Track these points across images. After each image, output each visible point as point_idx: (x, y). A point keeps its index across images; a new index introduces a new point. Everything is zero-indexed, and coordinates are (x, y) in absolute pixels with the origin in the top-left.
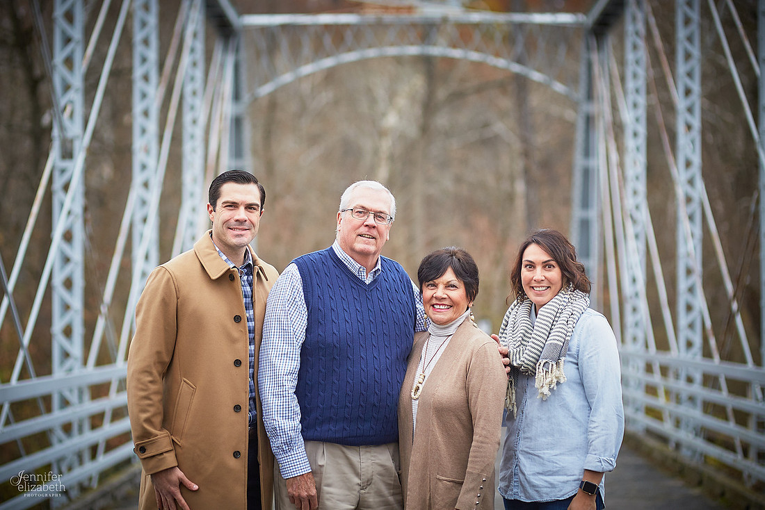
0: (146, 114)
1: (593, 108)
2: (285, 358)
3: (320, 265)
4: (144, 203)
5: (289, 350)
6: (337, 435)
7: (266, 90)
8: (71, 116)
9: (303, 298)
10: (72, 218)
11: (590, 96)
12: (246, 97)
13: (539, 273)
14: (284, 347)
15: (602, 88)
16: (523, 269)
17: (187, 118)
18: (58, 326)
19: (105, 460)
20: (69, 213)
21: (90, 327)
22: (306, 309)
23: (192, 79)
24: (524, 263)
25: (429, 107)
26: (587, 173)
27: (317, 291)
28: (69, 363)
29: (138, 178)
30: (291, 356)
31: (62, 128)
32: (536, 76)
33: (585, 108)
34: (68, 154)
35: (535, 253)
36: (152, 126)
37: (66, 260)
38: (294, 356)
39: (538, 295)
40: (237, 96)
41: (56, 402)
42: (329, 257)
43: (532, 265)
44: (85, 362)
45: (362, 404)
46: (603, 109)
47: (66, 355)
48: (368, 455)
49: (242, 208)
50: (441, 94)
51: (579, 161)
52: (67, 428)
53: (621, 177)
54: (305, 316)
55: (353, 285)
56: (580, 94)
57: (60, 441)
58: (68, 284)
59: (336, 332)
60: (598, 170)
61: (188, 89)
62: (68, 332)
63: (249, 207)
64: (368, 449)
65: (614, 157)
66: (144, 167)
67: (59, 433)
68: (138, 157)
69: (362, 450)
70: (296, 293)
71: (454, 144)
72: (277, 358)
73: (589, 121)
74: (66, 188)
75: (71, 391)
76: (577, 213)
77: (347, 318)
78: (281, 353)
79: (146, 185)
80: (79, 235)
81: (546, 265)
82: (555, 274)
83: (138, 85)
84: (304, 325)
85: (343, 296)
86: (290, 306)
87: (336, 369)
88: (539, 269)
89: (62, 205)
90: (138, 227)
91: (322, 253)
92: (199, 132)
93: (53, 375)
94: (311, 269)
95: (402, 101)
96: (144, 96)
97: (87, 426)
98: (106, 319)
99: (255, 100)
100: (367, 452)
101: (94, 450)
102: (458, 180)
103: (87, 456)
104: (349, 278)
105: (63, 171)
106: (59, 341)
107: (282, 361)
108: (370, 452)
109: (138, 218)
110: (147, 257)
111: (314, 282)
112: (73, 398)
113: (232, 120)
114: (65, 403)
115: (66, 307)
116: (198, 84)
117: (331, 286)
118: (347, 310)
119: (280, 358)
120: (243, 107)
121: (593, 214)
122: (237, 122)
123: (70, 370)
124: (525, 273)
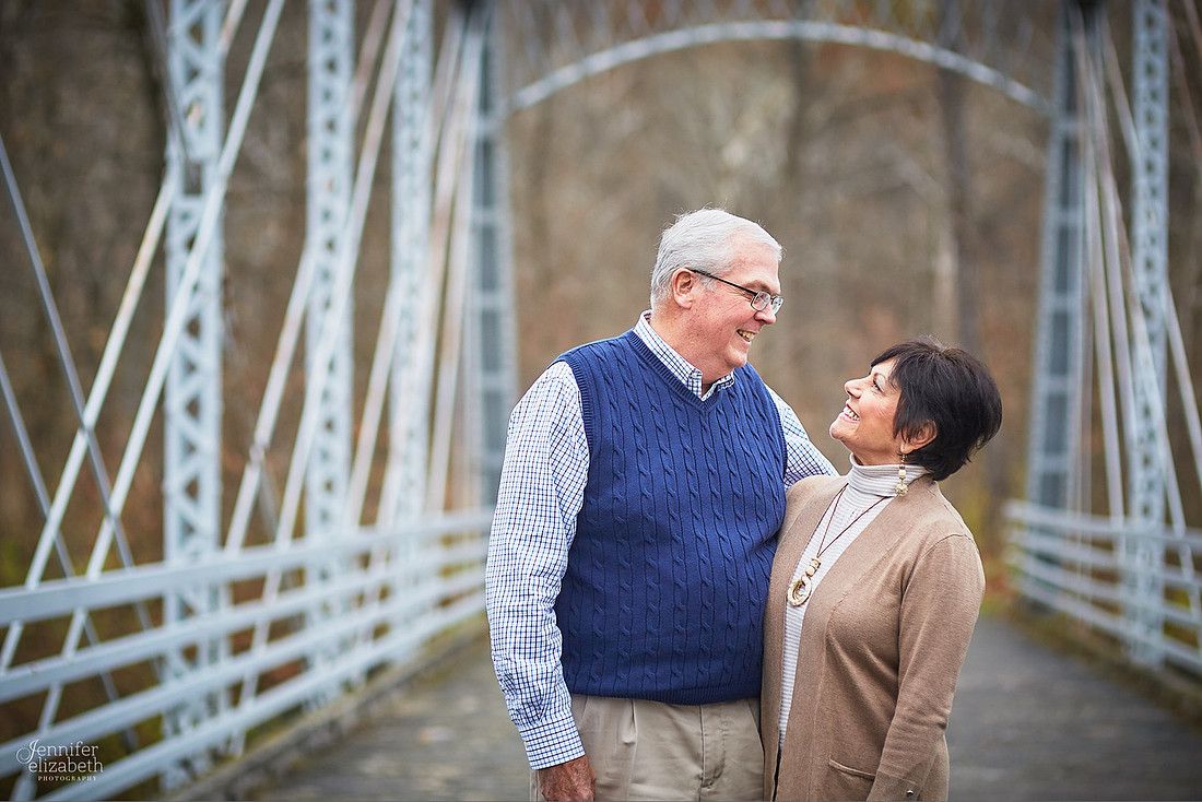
0: (331, 126)
1: (1078, 127)
2: (538, 544)
3: (614, 365)
4: (326, 276)
5: (546, 530)
6: (661, 686)
7: (532, 95)
8: (201, 124)
9: (582, 429)
10: (199, 296)
11: (1072, 104)
12: (500, 106)
14: (537, 523)
15: (1092, 91)
17: (402, 137)
18: (175, 481)
19: (255, 709)
20: (196, 288)
21: (231, 482)
22: (587, 451)
23: (411, 72)
25: (798, 133)
26: (1065, 237)
27: (610, 416)
28: (194, 543)
29: (317, 233)
30: (549, 541)
31: (185, 143)
32: (981, 73)
33: (1062, 126)
34: (194, 188)
36: (342, 146)
37: (190, 368)
38: (554, 541)
40: (485, 104)
41: (171, 609)
42: (629, 349)
44: (223, 540)
45: (706, 625)
46: (1093, 126)
47: (188, 530)
48: (716, 721)
50: (819, 112)
51: (1051, 215)
52: (190, 654)
53: (1125, 241)
54: (583, 463)
55: (677, 403)
56: (1055, 103)
57: (178, 675)
58: (193, 408)
59: (646, 492)
60: (1085, 231)
61: (405, 89)
62: (192, 490)
64: (716, 710)
65: (1113, 207)
66: (327, 215)
67: (177, 662)
68: (318, 199)
69: (706, 712)
70: (569, 421)
71: (839, 199)
72: (522, 542)
73: (1070, 149)
74: (190, 244)
75: (196, 590)
76: (1048, 301)
77: (667, 466)
78: (530, 533)
79: (330, 245)
80: (213, 325)
83: (318, 79)
84: (580, 481)
85: (659, 424)
86: (555, 444)
87: (652, 562)
89: (182, 273)
90: (317, 317)
91: (616, 343)
92: (421, 159)
93: (165, 562)
94: (598, 373)
95: (754, 123)
96: (328, 96)
97: (223, 649)
98: (262, 470)
99: (516, 113)
100: (714, 714)
101: (235, 692)
102: (844, 251)
103: (223, 701)
104: (669, 389)
105: (185, 217)
106: (176, 506)
107: (531, 548)
108: (719, 715)
109: (318, 299)
110: (331, 367)
111: (605, 398)
112: (200, 601)
113: (478, 145)
114: (187, 611)
115: (190, 449)
116: (421, 81)
117: (636, 405)
118: (668, 450)
119: (527, 543)
120: (494, 124)
121: (1075, 303)
122: (486, 149)
123: (196, 554)
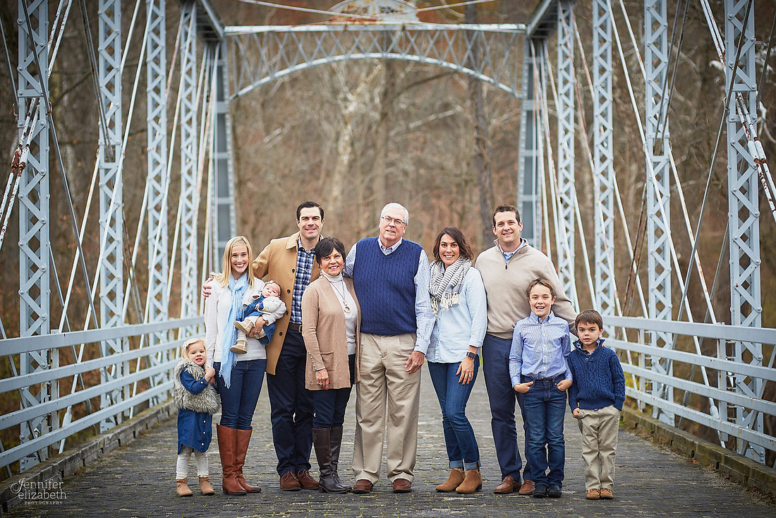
0: (157, 119)
11: (530, 95)
13: (449, 249)
16: (441, 246)
24: (441, 243)
28: (114, 320)
31: (106, 137)
33: (527, 105)
34: (110, 158)
35: (446, 239)
37: (111, 240)
39: (448, 259)
40: (221, 98)
43: (445, 245)
47: (111, 313)
49: (311, 219)
51: (523, 152)
63: (314, 218)
81: (452, 245)
82: (456, 249)
88: (449, 246)
96: (155, 105)
102: (419, 163)
106: (105, 302)
115: (112, 276)
120: (226, 105)
122: (221, 118)
123: (115, 325)
124: (442, 249)
